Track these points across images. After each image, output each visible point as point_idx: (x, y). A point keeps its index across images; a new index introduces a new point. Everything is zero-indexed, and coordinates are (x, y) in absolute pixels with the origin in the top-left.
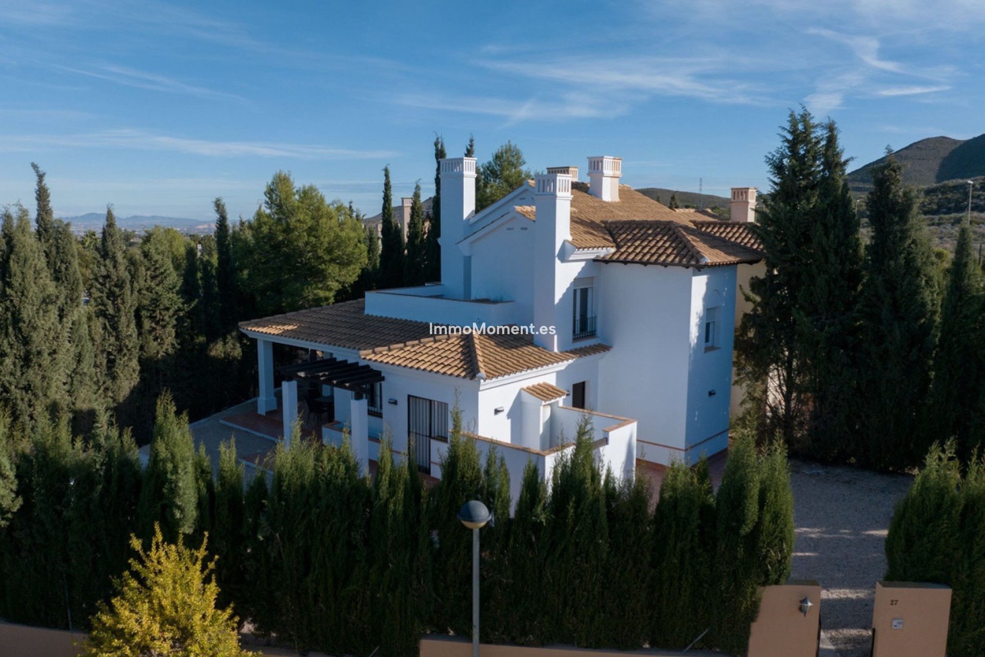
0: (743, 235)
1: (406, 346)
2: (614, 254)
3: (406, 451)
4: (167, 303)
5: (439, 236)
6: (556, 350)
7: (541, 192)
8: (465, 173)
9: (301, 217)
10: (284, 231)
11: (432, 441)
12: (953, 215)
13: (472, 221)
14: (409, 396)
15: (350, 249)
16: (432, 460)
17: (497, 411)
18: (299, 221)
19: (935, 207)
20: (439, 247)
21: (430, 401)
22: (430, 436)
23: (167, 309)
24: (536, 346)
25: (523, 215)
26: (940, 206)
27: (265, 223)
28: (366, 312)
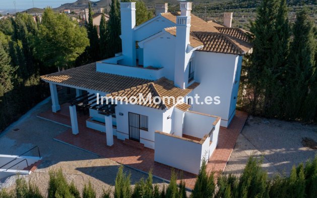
0: (236, 33)
1: (125, 91)
2: (204, 48)
3: (128, 133)
4: (6, 69)
5: (120, 34)
6: (184, 88)
7: (179, 24)
8: (132, 9)
9: (61, 27)
10: (53, 34)
11: (141, 130)
12: (252, 9)
13: (135, 29)
14: (129, 112)
15: (82, 41)
16: (141, 137)
17: (168, 118)
18: (60, 29)
19: (246, 6)
20: (121, 40)
21: (139, 115)
22: (140, 128)
23: (6, 72)
24: (176, 87)
25: (168, 33)
26: (248, 6)
27: (44, 31)
28: (97, 70)
